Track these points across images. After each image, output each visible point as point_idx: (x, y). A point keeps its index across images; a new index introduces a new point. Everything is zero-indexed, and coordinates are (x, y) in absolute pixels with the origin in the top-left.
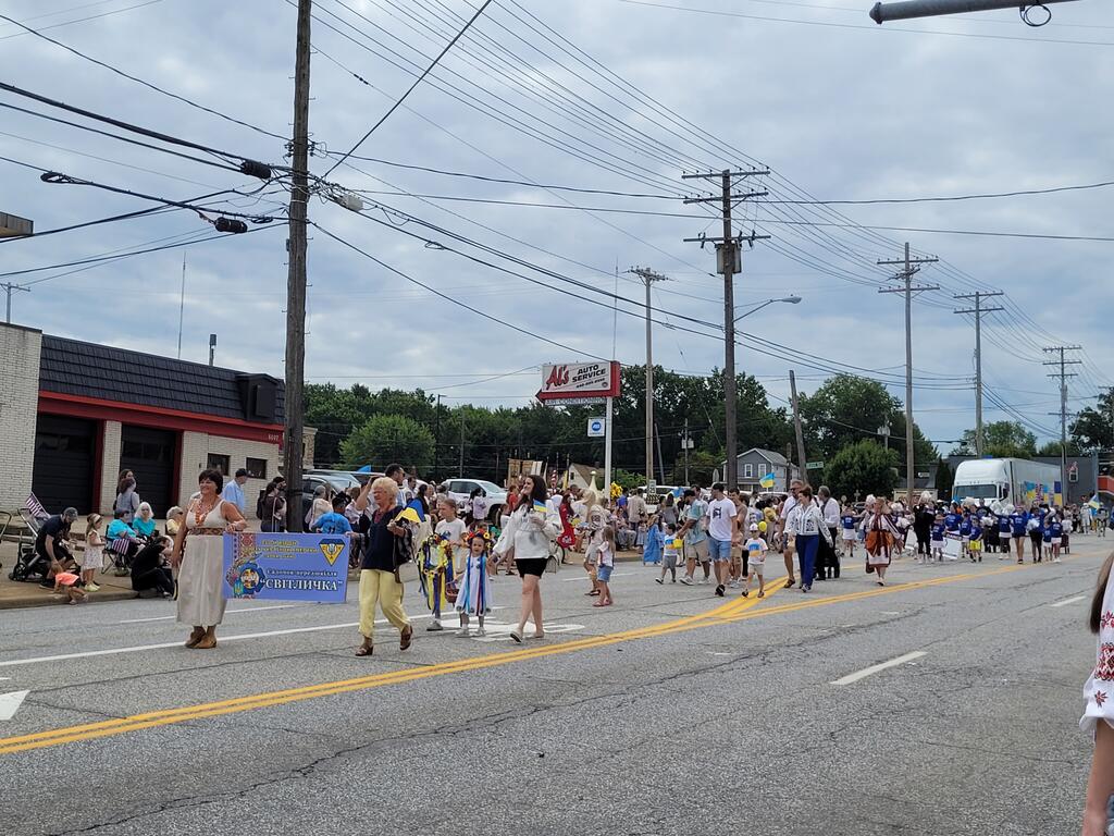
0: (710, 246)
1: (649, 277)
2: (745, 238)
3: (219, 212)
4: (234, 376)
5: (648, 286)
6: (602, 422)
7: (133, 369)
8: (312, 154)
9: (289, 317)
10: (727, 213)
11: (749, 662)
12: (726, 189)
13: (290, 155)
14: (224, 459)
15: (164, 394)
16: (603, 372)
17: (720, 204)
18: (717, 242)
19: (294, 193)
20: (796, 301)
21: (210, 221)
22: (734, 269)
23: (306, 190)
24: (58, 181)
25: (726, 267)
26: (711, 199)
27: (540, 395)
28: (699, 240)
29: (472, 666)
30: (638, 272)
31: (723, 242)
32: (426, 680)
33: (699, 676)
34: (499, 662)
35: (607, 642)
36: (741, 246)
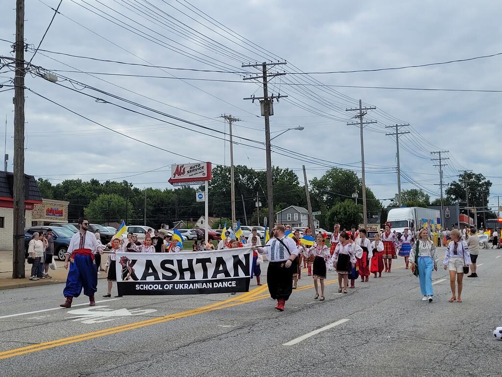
0: (257, 101)
1: (231, 119)
2: (275, 97)
4: (5, 175)
5: (231, 124)
6: (203, 194)
8: (26, 51)
9: (15, 140)
10: (265, 85)
11: (240, 331)
12: (265, 72)
13: (14, 51)
14: (1, 219)
16: (203, 168)
17: (261, 80)
18: (261, 100)
19: (17, 72)
20: (302, 129)
22: (269, 113)
23: (23, 70)
25: (265, 112)
26: (257, 77)
27: (172, 181)
28: (251, 98)
29: (64, 343)
30: (225, 117)
31: (263, 99)
32: (25, 356)
33: (203, 344)
34: (85, 339)
35: (162, 321)
36: (273, 101)
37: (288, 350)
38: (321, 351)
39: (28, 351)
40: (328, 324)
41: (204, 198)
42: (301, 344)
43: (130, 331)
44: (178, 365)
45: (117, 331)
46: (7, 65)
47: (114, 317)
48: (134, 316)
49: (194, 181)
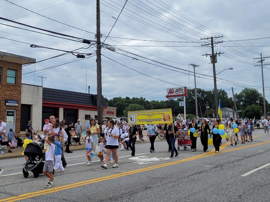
0: (209, 56)
1: (194, 66)
2: (217, 54)
3: (77, 53)
4: (91, 95)
5: (194, 68)
6: (183, 102)
7: (65, 95)
8: (101, 37)
9: (97, 79)
10: (213, 48)
11: (217, 169)
12: (212, 42)
13: (96, 38)
14: (89, 116)
15: (73, 100)
16: (182, 90)
17: (211, 45)
18: (210, 55)
19: (97, 47)
20: (232, 69)
21: (75, 55)
22: (215, 62)
23: (100, 46)
24: (35, 47)
25: (213, 61)
26: (208, 44)
27: (167, 97)
29: (133, 173)
30: (192, 65)
31: (212, 55)
32: (117, 178)
33: (200, 174)
34: (142, 171)
35: (176, 163)
36: (217, 56)
37: (245, 178)
38: (262, 179)
39: (118, 176)
40: (261, 166)
41: (183, 104)
42: (250, 176)
43: (162, 167)
44: (191, 184)
45: (156, 168)
46: (93, 44)
47: (152, 161)
48: (162, 161)
49: (179, 96)
